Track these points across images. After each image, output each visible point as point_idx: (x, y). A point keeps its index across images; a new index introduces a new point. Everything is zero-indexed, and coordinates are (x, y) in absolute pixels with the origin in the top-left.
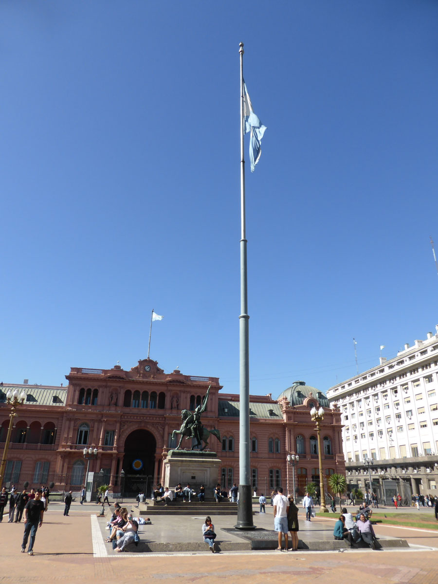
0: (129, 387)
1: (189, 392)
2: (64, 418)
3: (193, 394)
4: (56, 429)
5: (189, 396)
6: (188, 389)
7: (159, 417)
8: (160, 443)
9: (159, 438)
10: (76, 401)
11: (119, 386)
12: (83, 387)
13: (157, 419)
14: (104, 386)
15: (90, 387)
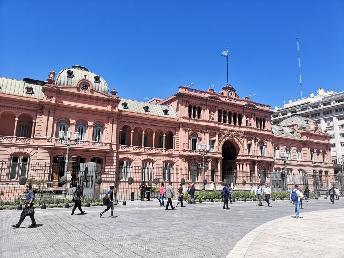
0: (221, 107)
1: (255, 115)
2: (181, 128)
3: (257, 116)
4: (174, 136)
5: (256, 118)
6: (255, 112)
7: (241, 132)
8: (242, 151)
9: (241, 147)
10: (187, 115)
11: (215, 105)
12: (190, 104)
13: (240, 133)
14: (205, 104)
15: (195, 104)
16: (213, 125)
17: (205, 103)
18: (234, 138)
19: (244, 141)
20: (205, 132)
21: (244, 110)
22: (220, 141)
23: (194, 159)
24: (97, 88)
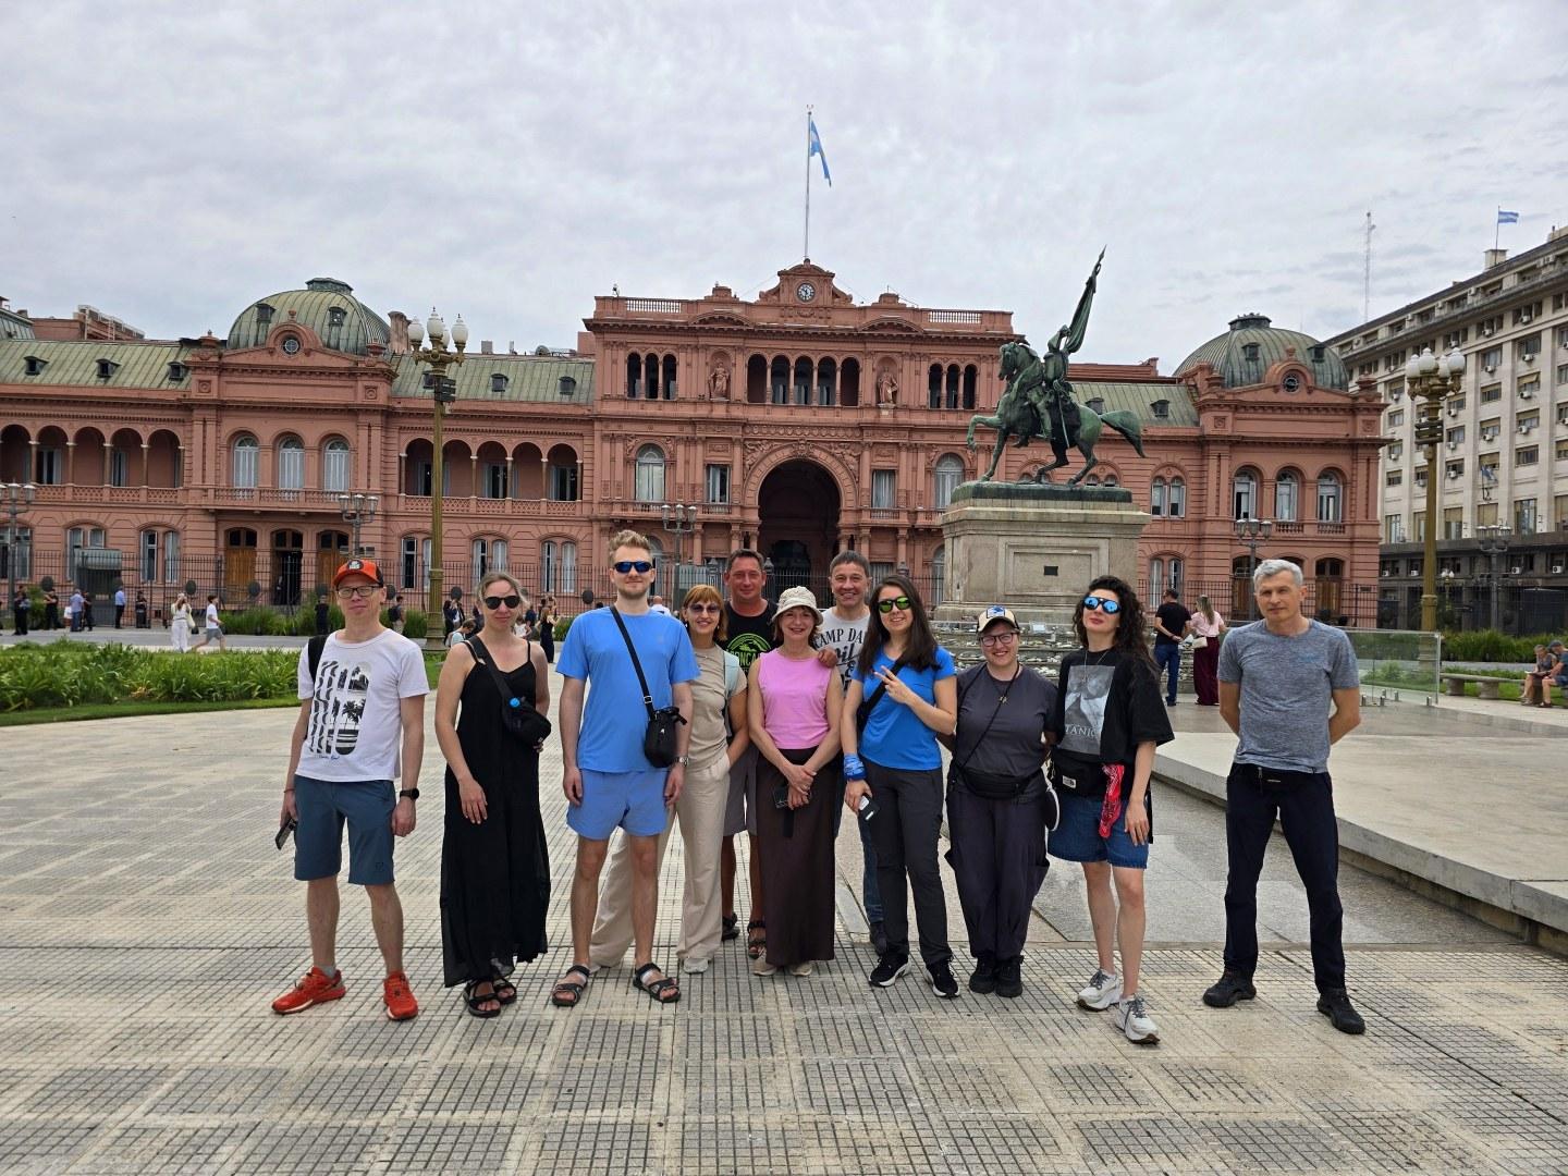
0: (759, 347)
1: (927, 356)
2: (597, 435)
3: (936, 360)
4: (579, 461)
5: (925, 367)
7: (845, 427)
8: (851, 496)
9: (847, 482)
10: (622, 390)
11: (732, 345)
12: (634, 349)
13: (841, 433)
14: (690, 347)
15: (652, 350)
16: (719, 412)
17: (691, 341)
18: (817, 453)
19: (858, 458)
20: (690, 442)
21: (867, 346)
22: (751, 465)
24: (333, 343)
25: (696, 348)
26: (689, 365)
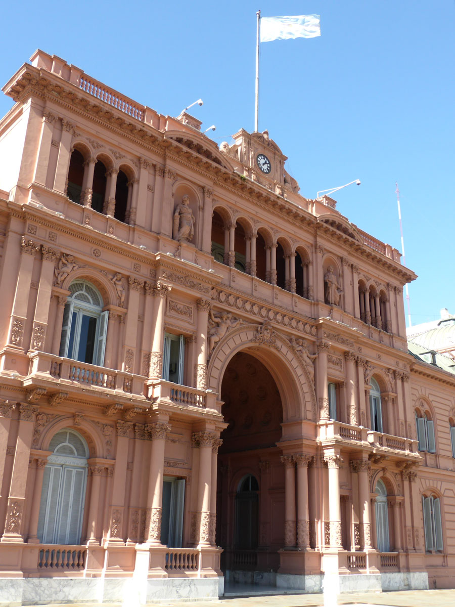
0: (226, 198)
1: (356, 269)
2: (14, 241)
5: (356, 281)
6: (353, 260)
7: (305, 323)
9: (306, 387)
11: (202, 184)
12: (82, 140)
13: (300, 326)
14: (154, 166)
15: (106, 151)
17: (156, 159)
18: (279, 344)
20: (149, 289)
21: (319, 239)
22: (216, 343)
23: (74, 416)
25: (163, 172)
26: (150, 188)
